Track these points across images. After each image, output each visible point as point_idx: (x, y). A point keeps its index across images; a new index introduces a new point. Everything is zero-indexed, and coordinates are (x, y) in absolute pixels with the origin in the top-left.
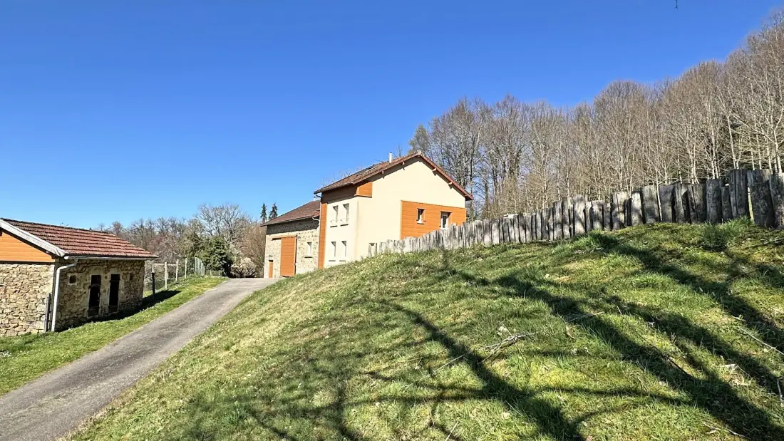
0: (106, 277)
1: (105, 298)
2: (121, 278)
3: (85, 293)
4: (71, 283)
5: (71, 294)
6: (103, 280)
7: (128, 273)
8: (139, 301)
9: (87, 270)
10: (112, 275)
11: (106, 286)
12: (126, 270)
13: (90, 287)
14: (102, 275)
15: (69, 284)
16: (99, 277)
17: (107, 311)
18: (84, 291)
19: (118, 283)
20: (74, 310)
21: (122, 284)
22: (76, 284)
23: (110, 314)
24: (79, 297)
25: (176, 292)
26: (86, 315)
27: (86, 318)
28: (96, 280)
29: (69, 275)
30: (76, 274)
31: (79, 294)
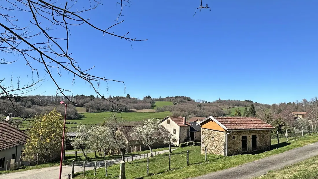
0: (249, 137)
1: (250, 145)
2: (257, 137)
3: (240, 142)
4: (233, 138)
5: (234, 143)
6: (248, 138)
7: (261, 135)
8: (269, 146)
9: (240, 134)
10: (252, 136)
11: (249, 140)
12: (260, 134)
13: (242, 140)
14: (247, 136)
15: (232, 139)
16: (246, 136)
17: (251, 150)
18: (239, 142)
19: (256, 139)
20: (235, 148)
21: (258, 139)
22: (235, 139)
23: (253, 151)
24: (237, 144)
25: (289, 144)
26: (241, 151)
27: (241, 152)
28: (245, 138)
29: (232, 136)
30: (235, 136)
31: (237, 143)
